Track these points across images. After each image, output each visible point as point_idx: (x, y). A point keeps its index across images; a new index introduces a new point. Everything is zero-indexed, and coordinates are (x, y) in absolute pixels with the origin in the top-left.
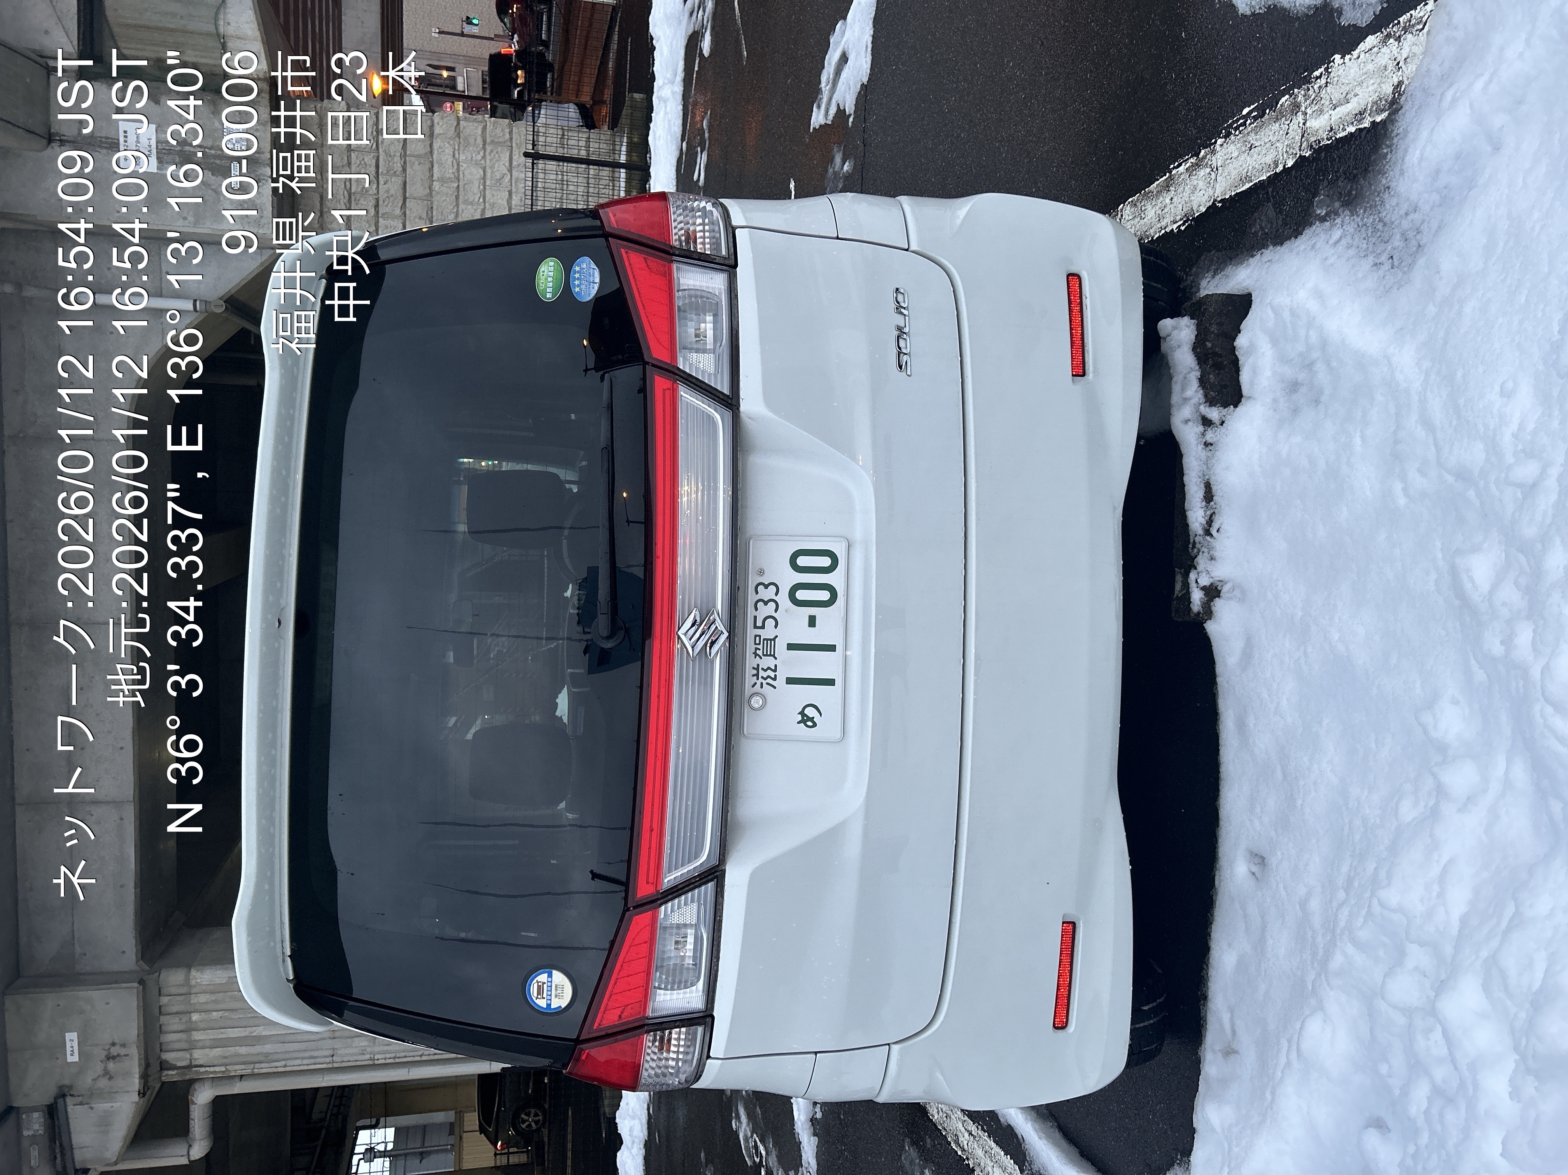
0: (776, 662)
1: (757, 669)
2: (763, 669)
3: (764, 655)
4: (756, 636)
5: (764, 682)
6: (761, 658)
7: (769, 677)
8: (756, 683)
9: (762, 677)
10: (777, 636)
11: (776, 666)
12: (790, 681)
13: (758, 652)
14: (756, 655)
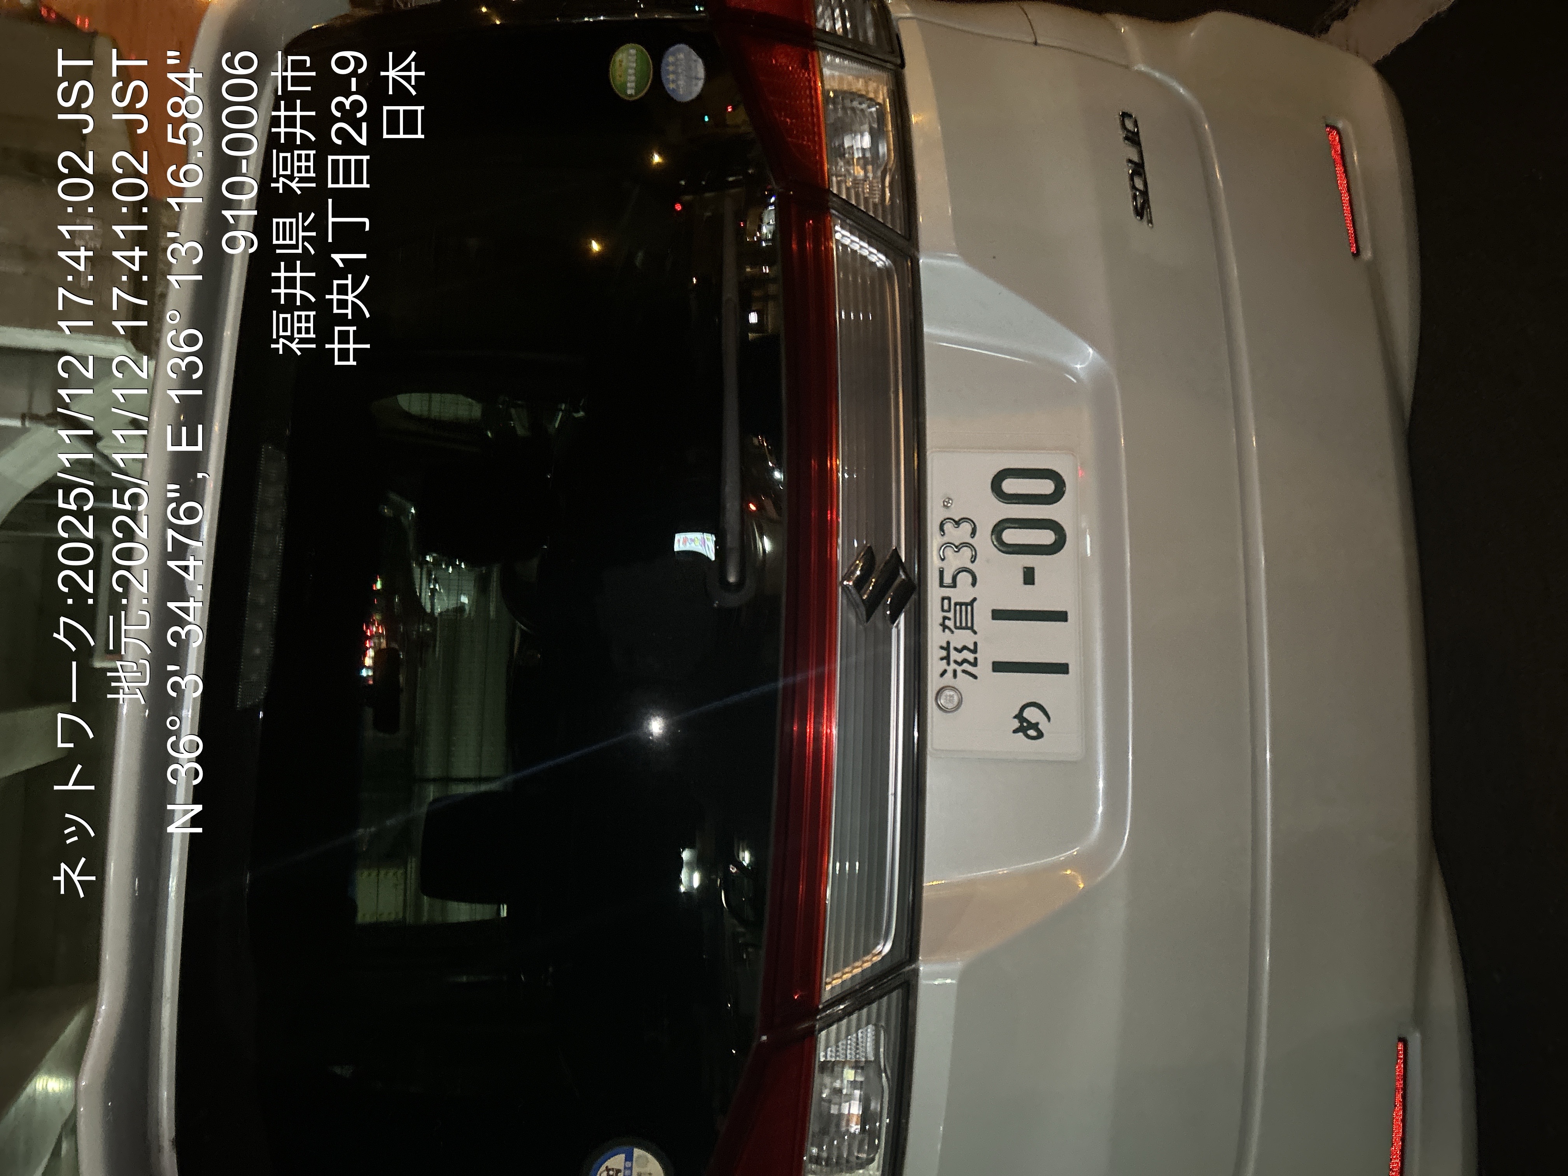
0: (975, 638)
1: (947, 648)
2: (956, 649)
3: (956, 628)
4: (943, 599)
5: (959, 669)
6: (952, 632)
7: (965, 661)
8: (945, 672)
9: (956, 662)
10: (975, 599)
11: (975, 644)
12: (999, 667)
13: (947, 622)
14: (944, 627)
